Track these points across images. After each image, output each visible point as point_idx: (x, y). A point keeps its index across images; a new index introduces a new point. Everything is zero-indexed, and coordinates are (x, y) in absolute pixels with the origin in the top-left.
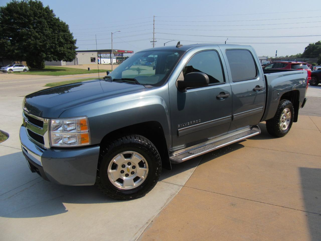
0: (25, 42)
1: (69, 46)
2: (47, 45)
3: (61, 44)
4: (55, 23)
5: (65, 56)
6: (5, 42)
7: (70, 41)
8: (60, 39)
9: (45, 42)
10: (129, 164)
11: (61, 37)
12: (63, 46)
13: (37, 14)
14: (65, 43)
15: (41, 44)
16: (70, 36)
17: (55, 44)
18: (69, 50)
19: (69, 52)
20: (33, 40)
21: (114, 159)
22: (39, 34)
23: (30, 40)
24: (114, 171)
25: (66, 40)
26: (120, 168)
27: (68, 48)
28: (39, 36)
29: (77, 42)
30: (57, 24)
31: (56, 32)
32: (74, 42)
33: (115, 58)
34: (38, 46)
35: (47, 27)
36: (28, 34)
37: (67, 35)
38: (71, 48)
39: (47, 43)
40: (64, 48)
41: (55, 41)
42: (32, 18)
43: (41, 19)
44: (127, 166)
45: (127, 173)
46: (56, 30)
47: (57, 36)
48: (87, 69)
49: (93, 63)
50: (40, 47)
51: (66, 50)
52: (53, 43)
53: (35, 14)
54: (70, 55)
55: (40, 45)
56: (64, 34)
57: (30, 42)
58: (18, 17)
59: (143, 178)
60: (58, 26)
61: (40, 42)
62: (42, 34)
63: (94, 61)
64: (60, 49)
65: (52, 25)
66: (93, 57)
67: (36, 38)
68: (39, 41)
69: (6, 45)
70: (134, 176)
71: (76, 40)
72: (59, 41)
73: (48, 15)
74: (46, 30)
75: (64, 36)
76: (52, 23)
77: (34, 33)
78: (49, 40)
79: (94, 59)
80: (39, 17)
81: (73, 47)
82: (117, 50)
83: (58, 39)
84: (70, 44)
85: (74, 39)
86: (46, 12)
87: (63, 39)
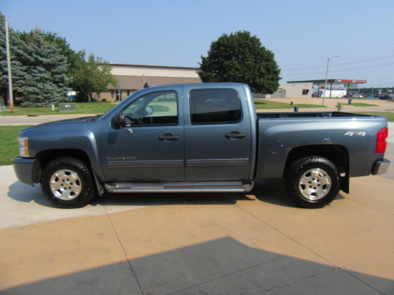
0: (226, 74)
1: (270, 77)
2: (246, 77)
3: (262, 75)
4: (258, 53)
5: (265, 88)
6: (210, 75)
7: (273, 71)
8: (261, 69)
9: (244, 74)
10: (68, 180)
11: (262, 67)
12: (263, 77)
13: (242, 45)
14: (266, 74)
15: (240, 75)
16: (274, 65)
17: (255, 75)
18: (271, 82)
19: (270, 84)
20: (234, 72)
21: (57, 173)
22: (240, 66)
23: (230, 72)
24: (56, 182)
25: (268, 70)
26: (60, 181)
27: (269, 79)
28: (240, 68)
29: (281, 72)
30: (261, 54)
31: (258, 61)
32: (277, 72)
33: (346, 89)
34: (237, 78)
35: (249, 58)
36: (229, 66)
37: (270, 64)
38: (272, 79)
39: (246, 75)
40: (264, 79)
41: (255, 72)
42: (236, 50)
43: (244, 50)
44: (66, 181)
45: (65, 187)
46: (258, 59)
47: (258, 67)
48: (290, 103)
49: (305, 96)
50: (239, 79)
51: (266, 81)
52: (253, 74)
53: (240, 46)
54: (270, 87)
55: (239, 77)
56: (267, 63)
57: (230, 73)
58: (224, 51)
59: (77, 193)
60: (262, 56)
61: (240, 74)
62: (243, 65)
63: (307, 94)
64: (259, 81)
65: (255, 55)
66: (306, 88)
67: (237, 69)
68: (239, 72)
69: (210, 78)
70: (70, 191)
71: (280, 70)
72: (259, 71)
73: (253, 44)
74: (247, 61)
75: (267, 66)
76: (256, 53)
77: (235, 65)
78: (249, 71)
79: (307, 91)
80: (243, 48)
81: (275, 78)
82: (340, 80)
83: (259, 70)
84: (272, 74)
85: (279, 68)
86: (252, 41)
87: (265, 69)
